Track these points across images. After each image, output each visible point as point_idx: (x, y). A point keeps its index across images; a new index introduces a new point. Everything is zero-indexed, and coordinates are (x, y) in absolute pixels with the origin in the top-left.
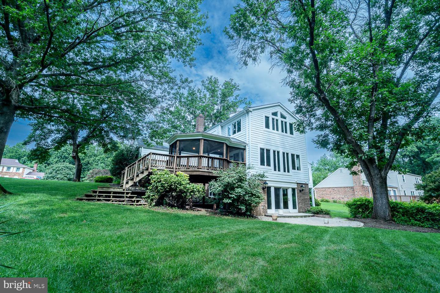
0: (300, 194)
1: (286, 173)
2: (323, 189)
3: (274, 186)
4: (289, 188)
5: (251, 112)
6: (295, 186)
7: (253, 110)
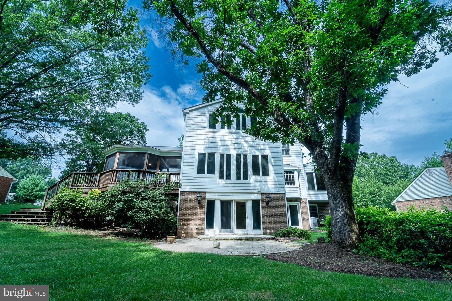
0: (267, 208)
1: (242, 181)
2: (408, 203)
3: (219, 199)
4: (247, 200)
5: (188, 113)
6: (259, 197)
7: (190, 111)
